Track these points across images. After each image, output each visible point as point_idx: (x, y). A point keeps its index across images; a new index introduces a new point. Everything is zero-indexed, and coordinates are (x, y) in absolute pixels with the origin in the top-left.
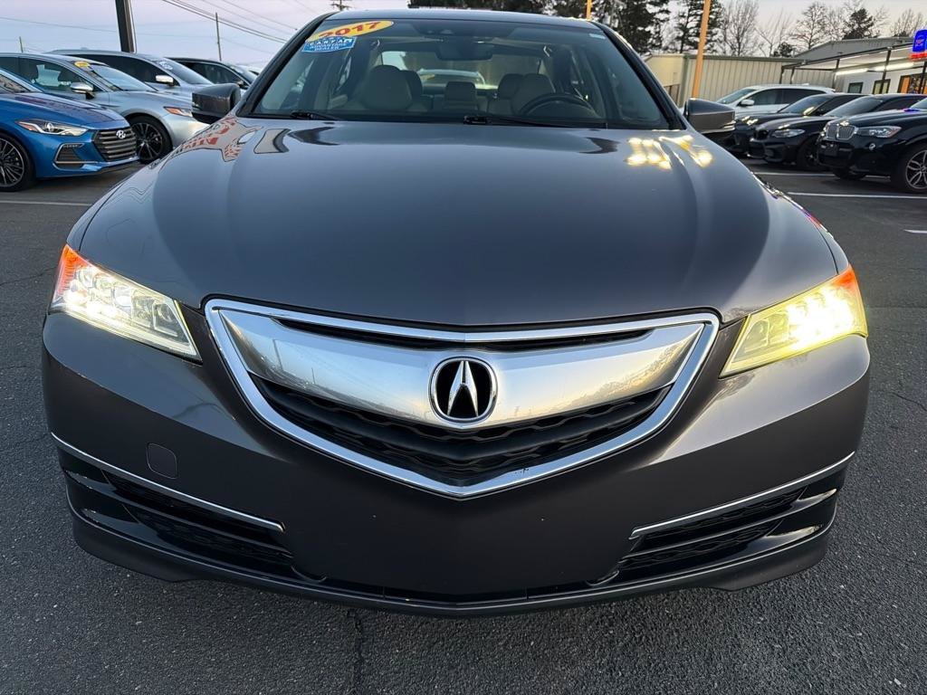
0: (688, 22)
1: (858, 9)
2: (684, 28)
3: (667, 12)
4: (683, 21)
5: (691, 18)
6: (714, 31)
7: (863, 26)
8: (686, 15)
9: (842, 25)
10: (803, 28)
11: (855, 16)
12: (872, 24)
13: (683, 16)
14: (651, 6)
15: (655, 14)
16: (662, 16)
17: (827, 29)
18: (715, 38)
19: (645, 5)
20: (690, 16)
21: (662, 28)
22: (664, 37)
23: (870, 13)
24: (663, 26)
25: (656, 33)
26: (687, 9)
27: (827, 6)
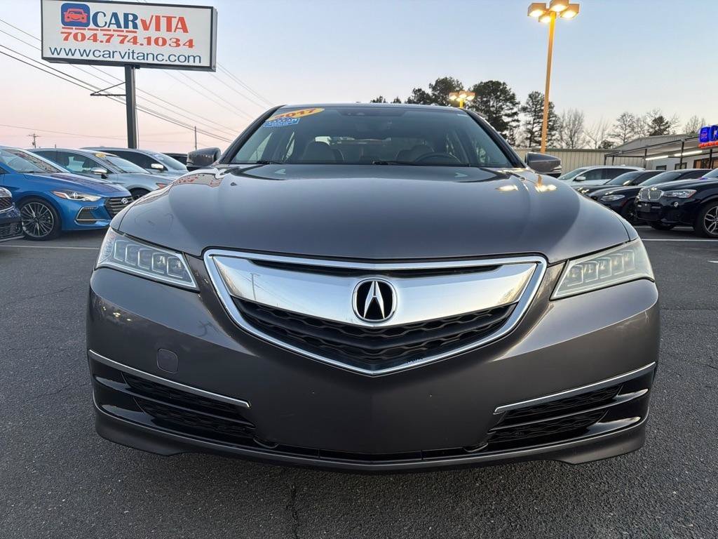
0: (533, 128)
1: (657, 116)
2: (531, 132)
3: (518, 121)
4: (529, 127)
5: (535, 125)
6: (553, 133)
7: (662, 127)
8: (532, 122)
9: (646, 127)
10: (618, 130)
11: (655, 121)
12: (669, 127)
13: (529, 124)
14: (506, 117)
15: (509, 122)
16: (514, 124)
17: (636, 130)
18: (554, 138)
19: (501, 117)
20: (534, 123)
21: (515, 132)
22: (517, 138)
23: (667, 119)
24: (516, 131)
25: (511, 135)
26: (532, 119)
27: (634, 115)
